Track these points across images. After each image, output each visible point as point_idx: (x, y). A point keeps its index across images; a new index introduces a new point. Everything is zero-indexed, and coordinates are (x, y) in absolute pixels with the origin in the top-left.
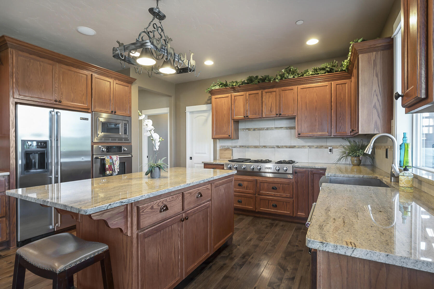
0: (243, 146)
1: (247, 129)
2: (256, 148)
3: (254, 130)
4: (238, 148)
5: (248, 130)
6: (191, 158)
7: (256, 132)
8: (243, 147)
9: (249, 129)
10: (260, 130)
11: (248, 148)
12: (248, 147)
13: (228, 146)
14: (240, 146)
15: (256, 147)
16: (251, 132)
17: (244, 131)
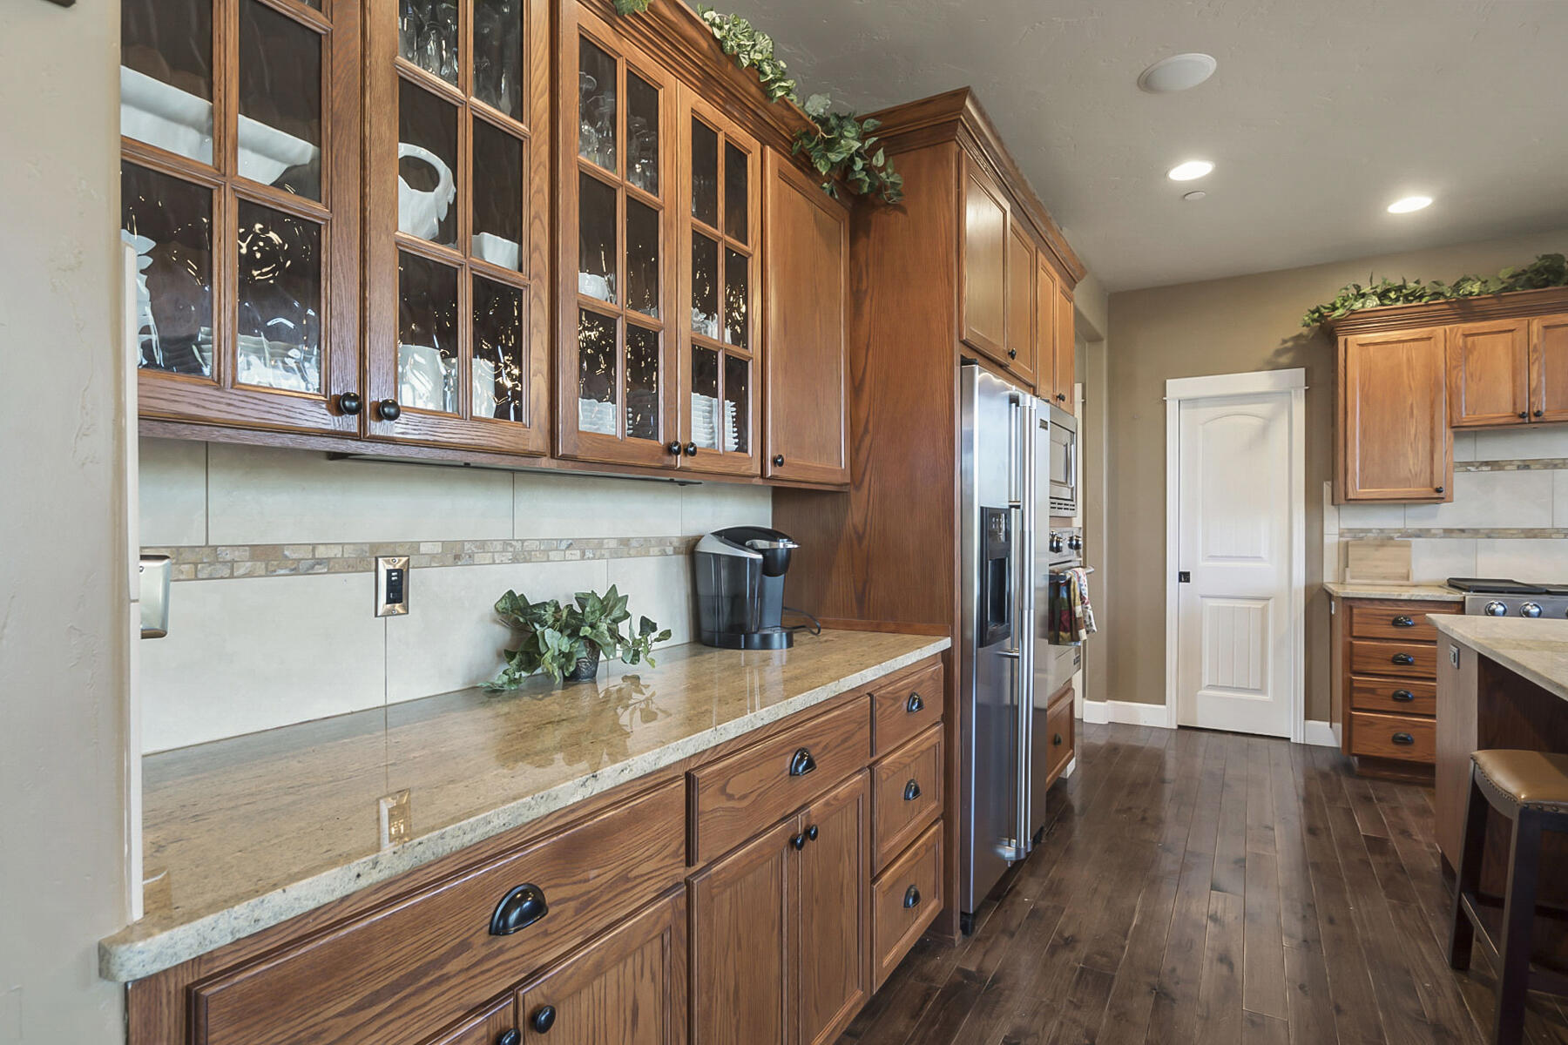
0: (1463, 531)
1: (1487, 463)
2: (1535, 537)
3: (1525, 466)
4: (1434, 536)
5: (1489, 468)
6: (1184, 577)
7: (1534, 475)
8: (1463, 535)
9: (1495, 465)
10: (1555, 466)
11: (1489, 537)
12: (1491, 534)
13: (1382, 530)
14: (1448, 532)
15: (1530, 534)
16: (1510, 476)
17: (1469, 470)
